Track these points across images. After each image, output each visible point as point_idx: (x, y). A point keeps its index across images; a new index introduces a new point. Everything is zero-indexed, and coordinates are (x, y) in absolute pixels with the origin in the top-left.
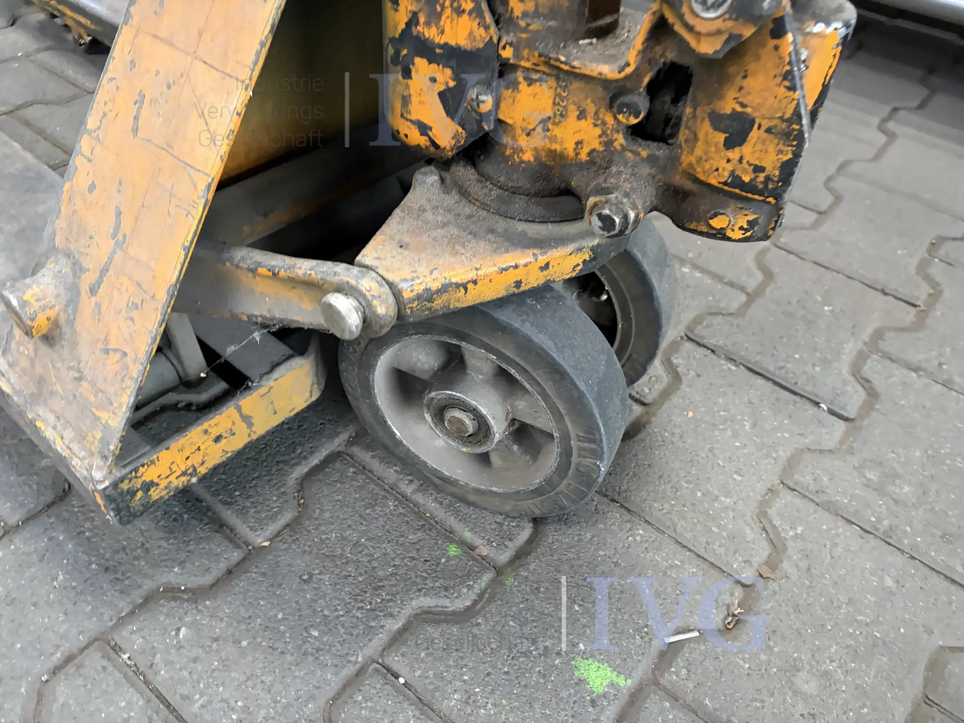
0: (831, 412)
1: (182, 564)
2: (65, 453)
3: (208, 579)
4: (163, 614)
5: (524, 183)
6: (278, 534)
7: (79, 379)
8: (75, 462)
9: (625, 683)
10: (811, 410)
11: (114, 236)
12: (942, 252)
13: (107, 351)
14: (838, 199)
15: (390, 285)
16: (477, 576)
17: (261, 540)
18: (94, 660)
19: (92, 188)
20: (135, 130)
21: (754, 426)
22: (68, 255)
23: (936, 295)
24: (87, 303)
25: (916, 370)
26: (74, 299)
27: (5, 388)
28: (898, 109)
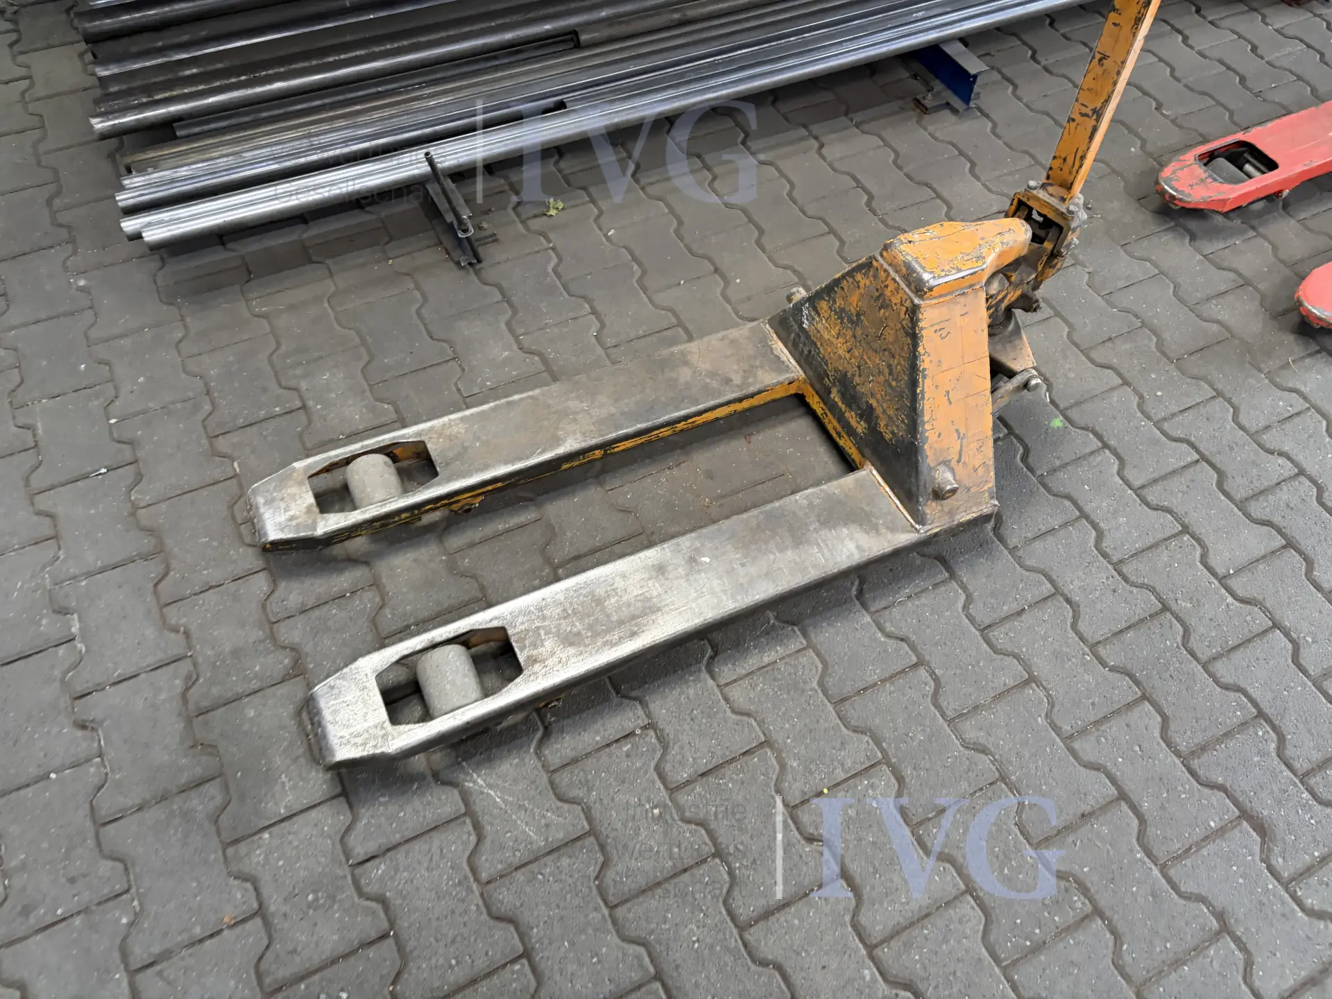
4: (1003, 531)
7: (969, 489)
8: (985, 511)
9: (1061, 418)
11: (959, 438)
13: (976, 471)
14: (822, 220)
18: (1020, 553)
20: (950, 403)
22: (940, 463)
24: (959, 468)
26: (952, 470)
27: (936, 531)
28: (743, 143)
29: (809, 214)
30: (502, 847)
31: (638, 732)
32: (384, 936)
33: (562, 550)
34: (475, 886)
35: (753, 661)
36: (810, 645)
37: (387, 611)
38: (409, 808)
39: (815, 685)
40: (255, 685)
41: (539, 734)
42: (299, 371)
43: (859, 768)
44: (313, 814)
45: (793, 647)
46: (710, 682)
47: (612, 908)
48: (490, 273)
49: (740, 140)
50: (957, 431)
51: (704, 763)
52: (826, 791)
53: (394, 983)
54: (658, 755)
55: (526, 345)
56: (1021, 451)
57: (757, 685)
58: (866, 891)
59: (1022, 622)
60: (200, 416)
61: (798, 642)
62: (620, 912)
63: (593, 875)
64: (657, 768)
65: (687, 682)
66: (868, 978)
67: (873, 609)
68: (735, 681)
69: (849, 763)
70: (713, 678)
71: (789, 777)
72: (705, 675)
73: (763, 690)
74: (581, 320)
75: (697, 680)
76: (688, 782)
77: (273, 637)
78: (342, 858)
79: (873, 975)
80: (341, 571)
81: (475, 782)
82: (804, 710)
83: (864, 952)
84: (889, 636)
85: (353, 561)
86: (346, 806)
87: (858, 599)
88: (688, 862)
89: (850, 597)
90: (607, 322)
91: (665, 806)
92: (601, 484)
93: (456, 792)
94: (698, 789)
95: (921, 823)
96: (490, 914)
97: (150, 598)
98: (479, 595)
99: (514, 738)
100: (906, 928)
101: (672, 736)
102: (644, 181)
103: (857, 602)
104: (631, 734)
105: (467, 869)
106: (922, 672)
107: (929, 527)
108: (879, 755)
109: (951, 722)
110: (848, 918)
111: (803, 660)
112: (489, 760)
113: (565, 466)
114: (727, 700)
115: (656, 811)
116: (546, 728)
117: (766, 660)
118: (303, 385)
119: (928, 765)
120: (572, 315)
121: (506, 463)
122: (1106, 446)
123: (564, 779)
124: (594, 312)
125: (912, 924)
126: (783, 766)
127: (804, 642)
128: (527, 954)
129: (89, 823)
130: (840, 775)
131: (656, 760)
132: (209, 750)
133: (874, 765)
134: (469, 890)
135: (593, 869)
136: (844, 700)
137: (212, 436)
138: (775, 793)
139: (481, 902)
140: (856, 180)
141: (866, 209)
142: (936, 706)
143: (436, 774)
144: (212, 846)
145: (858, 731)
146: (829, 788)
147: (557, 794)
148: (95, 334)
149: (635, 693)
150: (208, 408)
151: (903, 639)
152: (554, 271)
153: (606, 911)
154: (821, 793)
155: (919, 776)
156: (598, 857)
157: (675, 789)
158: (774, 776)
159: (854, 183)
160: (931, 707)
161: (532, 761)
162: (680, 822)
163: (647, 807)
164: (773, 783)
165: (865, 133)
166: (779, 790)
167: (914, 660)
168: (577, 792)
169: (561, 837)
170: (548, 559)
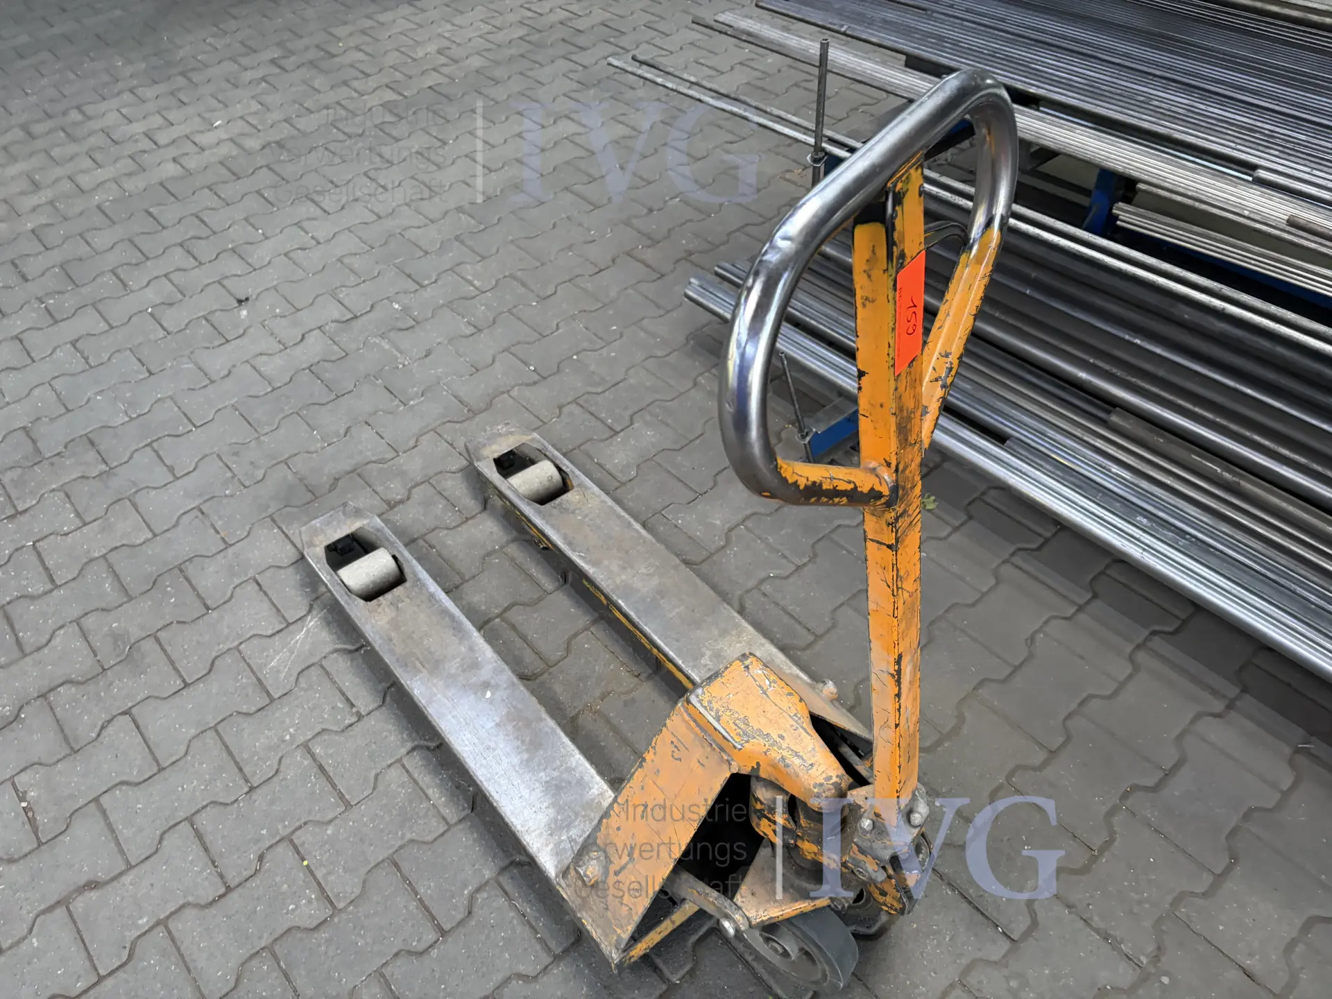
0: (1004, 933)
1: (638, 989)
2: (598, 940)
5: (807, 866)
6: (683, 977)
7: (606, 909)
8: (603, 946)
10: (990, 931)
12: (1130, 802)
13: (622, 903)
14: (1069, 739)
15: (748, 919)
17: (676, 980)
19: (618, 829)
21: (951, 939)
23: (1108, 844)
25: (1069, 906)
27: (564, 896)
28: (1154, 633)
29: (1069, 723)
30: (263, 650)
31: (354, 710)
32: (208, 609)
33: (517, 616)
34: (236, 644)
35: (427, 781)
36: (450, 826)
37: (445, 532)
38: (292, 591)
39: (409, 836)
40: (380, 489)
41: (349, 647)
42: (648, 418)
43: (328, 889)
44: (289, 547)
45: (446, 812)
46: (403, 751)
47: (215, 728)
49: (1154, 628)
51: (328, 764)
52: (305, 863)
53: (178, 622)
54: (335, 728)
55: (734, 533)
57: (403, 788)
58: (213, 911)
60: (590, 389)
61: (451, 813)
62: (212, 734)
63: (240, 710)
64: (324, 730)
65: (402, 733)
66: (140, 922)
67: (501, 879)
68: (407, 771)
69: (332, 878)
70: (408, 753)
71: (317, 830)
72: (409, 745)
73: (399, 793)
74: (785, 561)
75: (403, 741)
76: (313, 756)
77: (417, 485)
78: (260, 570)
79: (143, 926)
80: (476, 499)
81: (312, 620)
82: (382, 831)
83: (162, 917)
84: (472, 898)
85: (485, 504)
86: (294, 560)
87: (512, 863)
88: (246, 770)
89: (512, 855)
90: (791, 580)
91: (292, 744)
92: (593, 623)
93: (303, 612)
94: (306, 763)
95: (274, 956)
96: (216, 657)
97: (438, 422)
98: (467, 578)
99: (346, 633)
100: (178, 950)
101: (351, 733)
102: (1017, 560)
103: (507, 862)
104: (352, 705)
105: (248, 636)
106: (431, 936)
107: (564, 885)
108: (341, 905)
109: (380, 973)
110: (191, 899)
111: (434, 822)
112: (328, 624)
113: (585, 582)
114: (389, 766)
115: (288, 737)
116: (356, 650)
117: (430, 792)
118: (636, 425)
119: (331, 953)
120: (787, 553)
121: (565, 538)
123: (315, 673)
124: (798, 568)
125: (182, 956)
126: (330, 821)
127: (453, 822)
128: (186, 685)
129: (286, 457)
130: (319, 874)
131: (331, 728)
132: (333, 487)
133: (331, 903)
134: (233, 641)
135: (244, 709)
136: (396, 865)
137: (575, 401)
138: (303, 821)
139: (225, 650)
140: (1177, 767)
141: (1125, 786)
142: (396, 955)
143: (317, 598)
144: (271, 511)
145: (364, 882)
146: (307, 866)
147: (303, 670)
148: (645, 323)
149: (388, 699)
150: (600, 390)
151: (470, 913)
152: (839, 526)
153: (211, 725)
154: (303, 860)
155: (319, 945)
156: (253, 709)
157: (306, 747)
158: (318, 818)
159: (1168, 765)
160: (395, 951)
161: (328, 649)
162: (280, 755)
163: (291, 730)
164: (311, 818)
165: (1291, 763)
166: (305, 823)
167: (447, 927)
168: (303, 683)
169: (269, 683)
170: (506, 610)
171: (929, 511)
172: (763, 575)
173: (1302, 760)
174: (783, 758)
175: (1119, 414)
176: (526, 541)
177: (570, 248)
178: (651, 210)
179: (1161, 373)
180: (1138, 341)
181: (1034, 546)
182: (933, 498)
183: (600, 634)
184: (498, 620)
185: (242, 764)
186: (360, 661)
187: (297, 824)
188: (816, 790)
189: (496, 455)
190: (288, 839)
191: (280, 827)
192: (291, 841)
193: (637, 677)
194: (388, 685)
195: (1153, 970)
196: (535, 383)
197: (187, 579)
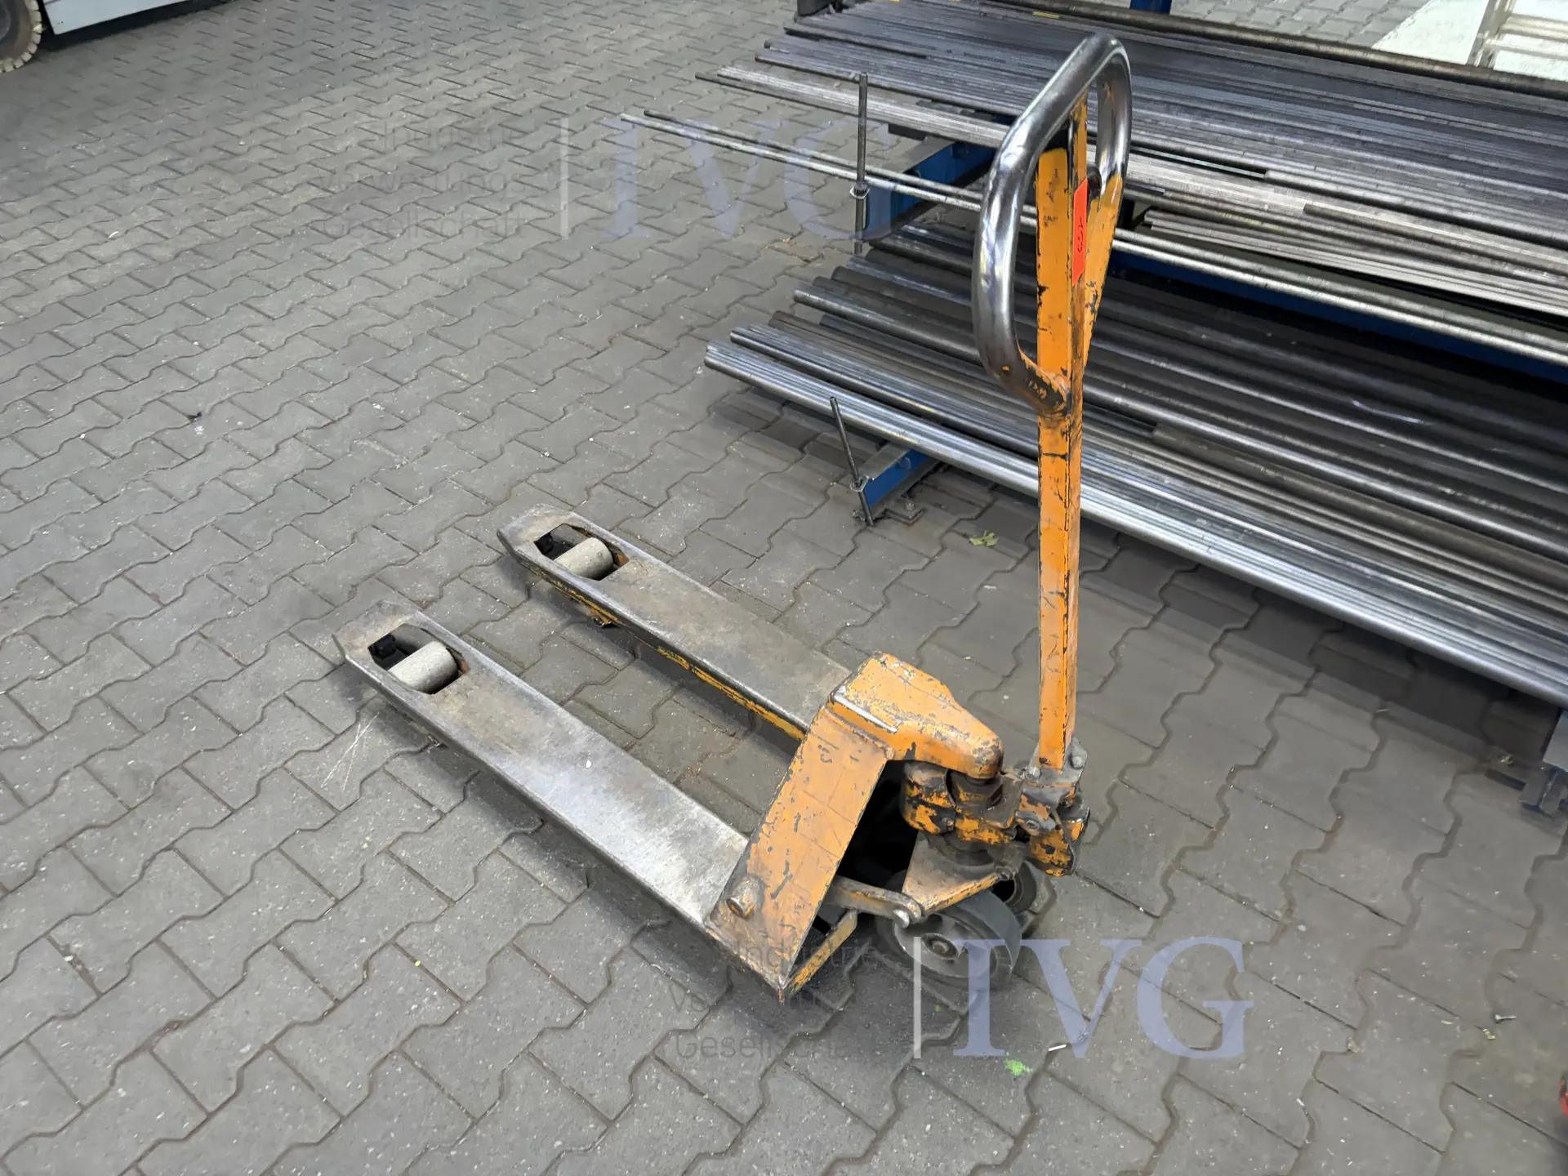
0: (1146, 912)
1: (804, 1022)
2: (761, 972)
3: (819, 1029)
4: (803, 1047)
5: (966, 848)
6: (846, 1003)
7: (767, 937)
8: (767, 976)
9: (1030, 1070)
10: (1133, 912)
11: (785, 873)
12: (1235, 781)
13: (783, 925)
14: (1169, 734)
15: (920, 905)
16: (952, 1021)
17: (839, 1007)
18: (780, 1070)
19: (770, 849)
20: (796, 830)
21: (1099, 925)
22: (756, 877)
23: (1224, 820)
24: (769, 904)
25: (1201, 879)
26: (761, 899)
27: (717, 937)
28: (1227, 631)
29: (1167, 720)
30: (315, 764)
31: (434, 809)
32: (238, 732)
33: (591, 695)
34: (280, 763)
35: (531, 864)
36: (568, 905)
37: (492, 624)
38: (333, 703)
39: (525, 921)
40: (406, 590)
41: (412, 749)
42: (686, 491)
43: (449, 984)
44: (317, 659)
45: (560, 891)
46: (499, 841)
47: (278, 848)
48: (865, 537)
49: (1227, 626)
50: (787, 864)
51: (418, 865)
52: (417, 964)
53: (205, 750)
54: (417, 830)
55: (801, 590)
56: (944, 1037)
57: (507, 876)
58: (324, 1026)
59: (681, 1094)
60: (615, 469)
61: (567, 892)
62: (276, 855)
63: (303, 827)
64: (405, 834)
65: (493, 823)
66: (243, 1050)
67: (635, 945)
68: (508, 859)
69: (451, 973)
70: (505, 841)
71: (422, 930)
72: (504, 834)
73: (505, 881)
74: (858, 610)
75: (497, 831)
76: (398, 860)
77: (447, 582)
78: (289, 686)
79: (247, 1054)
80: (517, 587)
81: (362, 728)
82: (495, 919)
83: (267, 1041)
84: (609, 968)
85: (529, 592)
86: (327, 672)
87: (643, 928)
88: (327, 884)
89: (642, 921)
90: (870, 627)
91: (372, 852)
92: (676, 691)
93: (351, 722)
94: (392, 868)
95: (407, 1057)
96: (261, 780)
97: (457, 517)
98: (526, 666)
99: (405, 735)
100: (294, 1070)
101: (436, 832)
103: (638, 928)
104: (431, 805)
105: (293, 753)
106: (573, 1010)
107: (714, 927)
108: (468, 997)
109: (527, 1053)
110: (295, 1018)
111: (550, 903)
112: (383, 730)
113: (661, 650)
114: (487, 857)
115: (365, 846)
116: (421, 751)
117: (538, 875)
118: (674, 499)
119: (469, 1044)
120: (859, 602)
121: (632, 609)
122: (1019, 1139)
123: (380, 778)
124: (873, 615)
125: (300, 1076)
126: (435, 920)
127: (570, 900)
128: (233, 812)
129: (290, 569)
130: (436, 972)
131: (413, 830)
132: (352, 594)
133: (456, 996)
134: (278, 759)
135: (308, 824)
136: (519, 950)
137: (602, 482)
138: (404, 924)
139: (269, 771)
140: (1272, 743)
141: (1228, 769)
142: (541, 1034)
143: (363, 706)
144: (287, 626)
145: (488, 971)
146: (421, 965)
147: (365, 779)
148: (660, 398)
149: (469, 793)
150: (626, 468)
151: (610, 983)
152: (905, 571)
153: (275, 846)
154: (415, 961)
155: (454, 1038)
156: (319, 824)
157: (389, 852)
158: (420, 918)
159: (1263, 745)
160: (538, 1030)
161: (388, 754)
162: (360, 865)
163: (368, 838)
164: (413, 920)
165: (1373, 726)
166: (407, 926)
167: (589, 999)
168: (369, 790)
169: (329, 796)
170: (578, 691)
171: (991, 547)
172: (839, 626)
173: (1380, 722)
174: (939, 733)
175: (1161, 429)
176: (581, 622)
177: (559, 332)
178: (639, 289)
179: (1190, 390)
180: (1163, 365)
181: (1099, 567)
182: (992, 535)
183: (685, 701)
184: (571, 702)
185: (320, 880)
186: (428, 760)
187: (399, 928)
188: (976, 756)
189: (536, 538)
190: (393, 943)
191: (380, 933)
192: (396, 945)
193: (732, 736)
194: (465, 780)
195: (1287, 921)
196: (554, 469)
197: (206, 707)
